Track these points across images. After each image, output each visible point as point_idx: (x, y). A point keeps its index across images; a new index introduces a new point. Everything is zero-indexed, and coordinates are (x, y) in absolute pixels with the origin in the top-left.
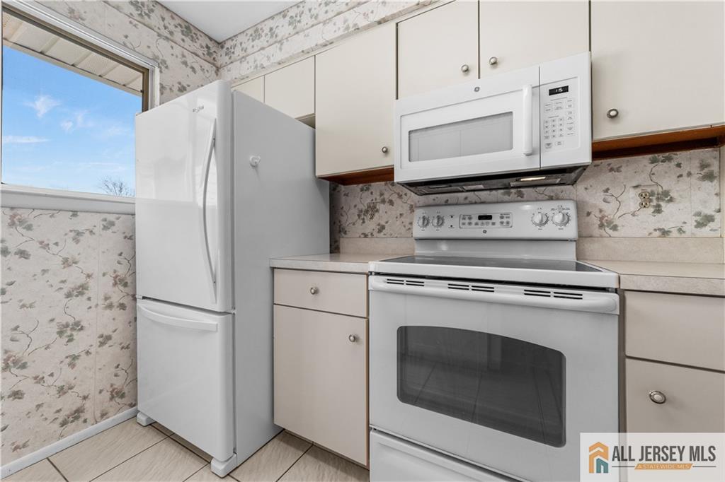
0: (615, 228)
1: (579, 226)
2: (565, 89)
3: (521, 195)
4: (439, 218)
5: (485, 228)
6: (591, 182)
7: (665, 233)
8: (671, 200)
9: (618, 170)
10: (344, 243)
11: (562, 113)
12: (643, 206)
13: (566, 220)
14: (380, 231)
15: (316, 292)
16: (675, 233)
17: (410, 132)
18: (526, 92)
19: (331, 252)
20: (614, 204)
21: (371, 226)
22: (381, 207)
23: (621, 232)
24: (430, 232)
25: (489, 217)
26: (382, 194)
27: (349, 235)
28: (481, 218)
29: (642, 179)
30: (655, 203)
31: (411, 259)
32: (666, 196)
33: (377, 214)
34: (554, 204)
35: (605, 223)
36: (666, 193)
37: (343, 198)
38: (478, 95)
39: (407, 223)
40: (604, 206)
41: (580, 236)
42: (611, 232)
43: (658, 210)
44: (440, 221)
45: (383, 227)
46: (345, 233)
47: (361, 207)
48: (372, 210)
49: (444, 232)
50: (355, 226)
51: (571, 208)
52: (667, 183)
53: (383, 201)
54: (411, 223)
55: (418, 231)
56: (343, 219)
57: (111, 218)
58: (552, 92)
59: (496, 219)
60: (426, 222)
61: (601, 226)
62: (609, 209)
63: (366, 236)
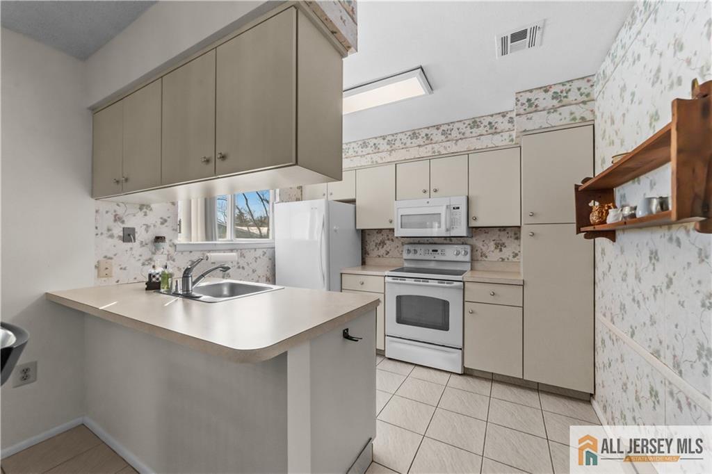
0: (486, 257)
1: (472, 256)
2: (458, 208)
3: (451, 240)
4: (415, 250)
5: (435, 256)
6: (477, 237)
7: (503, 260)
8: (505, 247)
9: (488, 233)
10: (368, 260)
11: (457, 217)
12: (496, 248)
13: (466, 253)
14: (387, 254)
15: (363, 284)
16: (506, 260)
17: (402, 216)
18: (445, 207)
19: (362, 265)
20: (486, 247)
21: (382, 251)
22: (387, 242)
23: (489, 259)
24: (411, 256)
25: (436, 251)
26: (388, 236)
27: (371, 255)
28: (433, 251)
29: (495, 237)
30: (500, 247)
31: (402, 270)
32: (503, 245)
33: (385, 246)
34: (463, 246)
35: (483, 255)
36: (504, 244)
37: (367, 236)
38: (429, 205)
39: (400, 250)
40: (482, 247)
41: (472, 260)
42: (485, 259)
43: (501, 250)
44: (416, 251)
45: (388, 252)
46: (368, 254)
47: (377, 241)
48: (383, 243)
49: (417, 257)
50: (374, 252)
51: (468, 248)
52: (504, 240)
53: (388, 239)
54: (402, 251)
55: (405, 256)
56: (367, 247)
57: (265, 250)
58: (454, 208)
59: (439, 251)
60: (409, 251)
61: (481, 256)
62: (484, 249)
63: (379, 256)
